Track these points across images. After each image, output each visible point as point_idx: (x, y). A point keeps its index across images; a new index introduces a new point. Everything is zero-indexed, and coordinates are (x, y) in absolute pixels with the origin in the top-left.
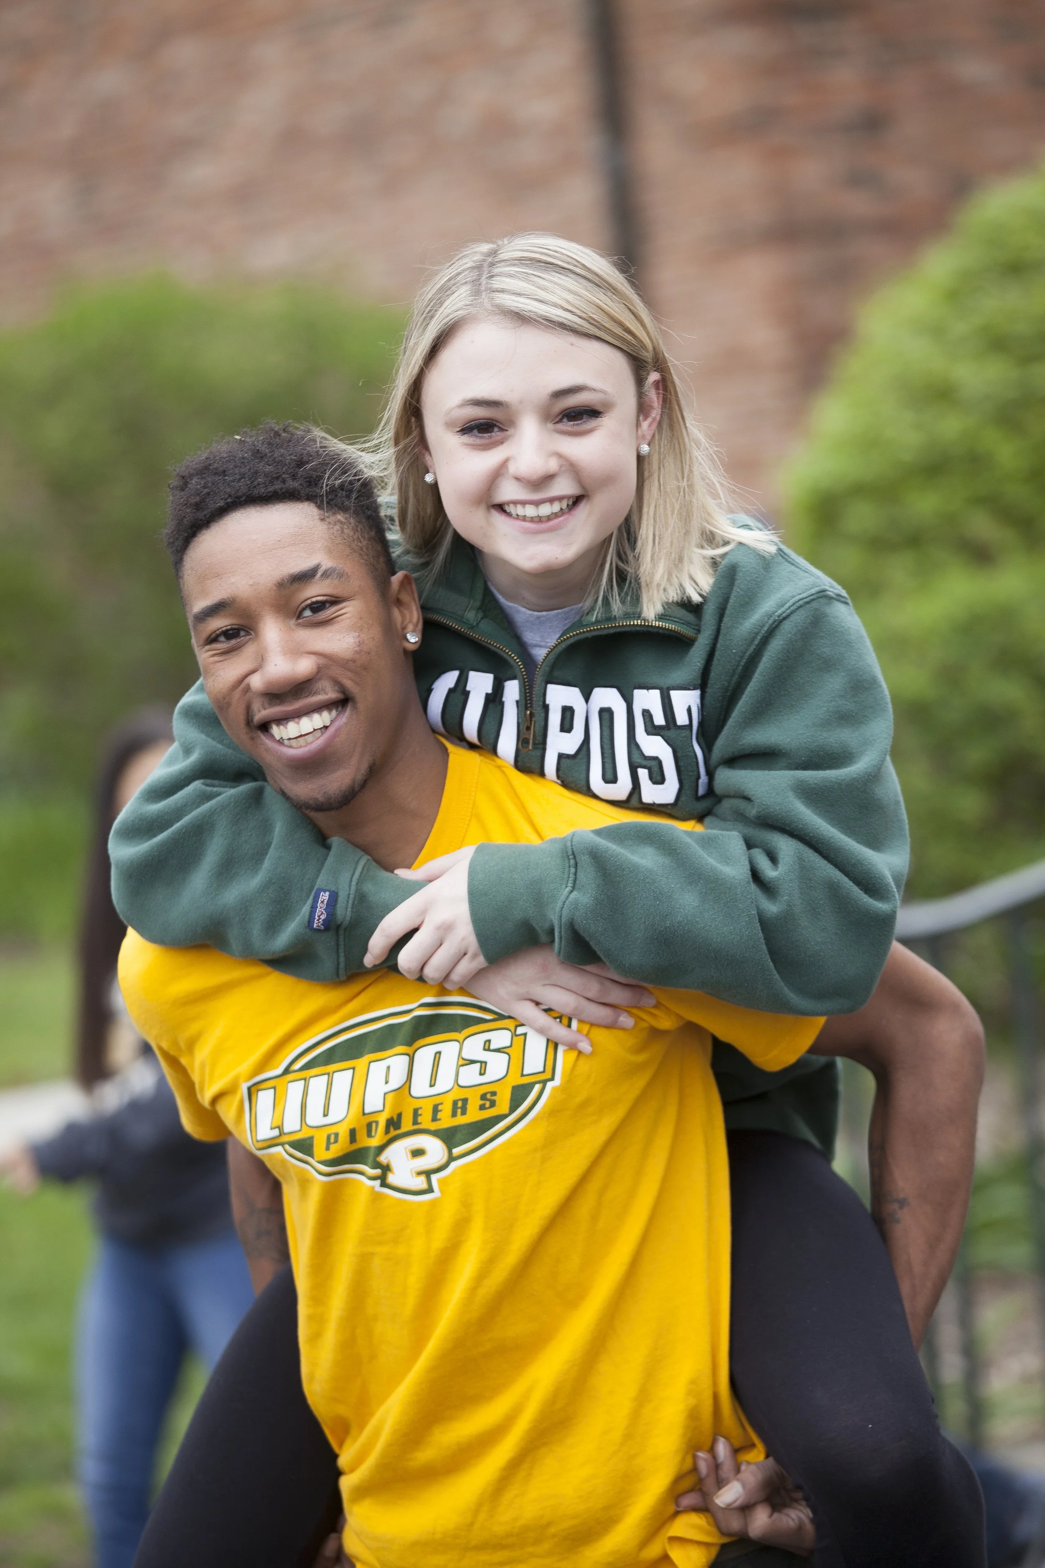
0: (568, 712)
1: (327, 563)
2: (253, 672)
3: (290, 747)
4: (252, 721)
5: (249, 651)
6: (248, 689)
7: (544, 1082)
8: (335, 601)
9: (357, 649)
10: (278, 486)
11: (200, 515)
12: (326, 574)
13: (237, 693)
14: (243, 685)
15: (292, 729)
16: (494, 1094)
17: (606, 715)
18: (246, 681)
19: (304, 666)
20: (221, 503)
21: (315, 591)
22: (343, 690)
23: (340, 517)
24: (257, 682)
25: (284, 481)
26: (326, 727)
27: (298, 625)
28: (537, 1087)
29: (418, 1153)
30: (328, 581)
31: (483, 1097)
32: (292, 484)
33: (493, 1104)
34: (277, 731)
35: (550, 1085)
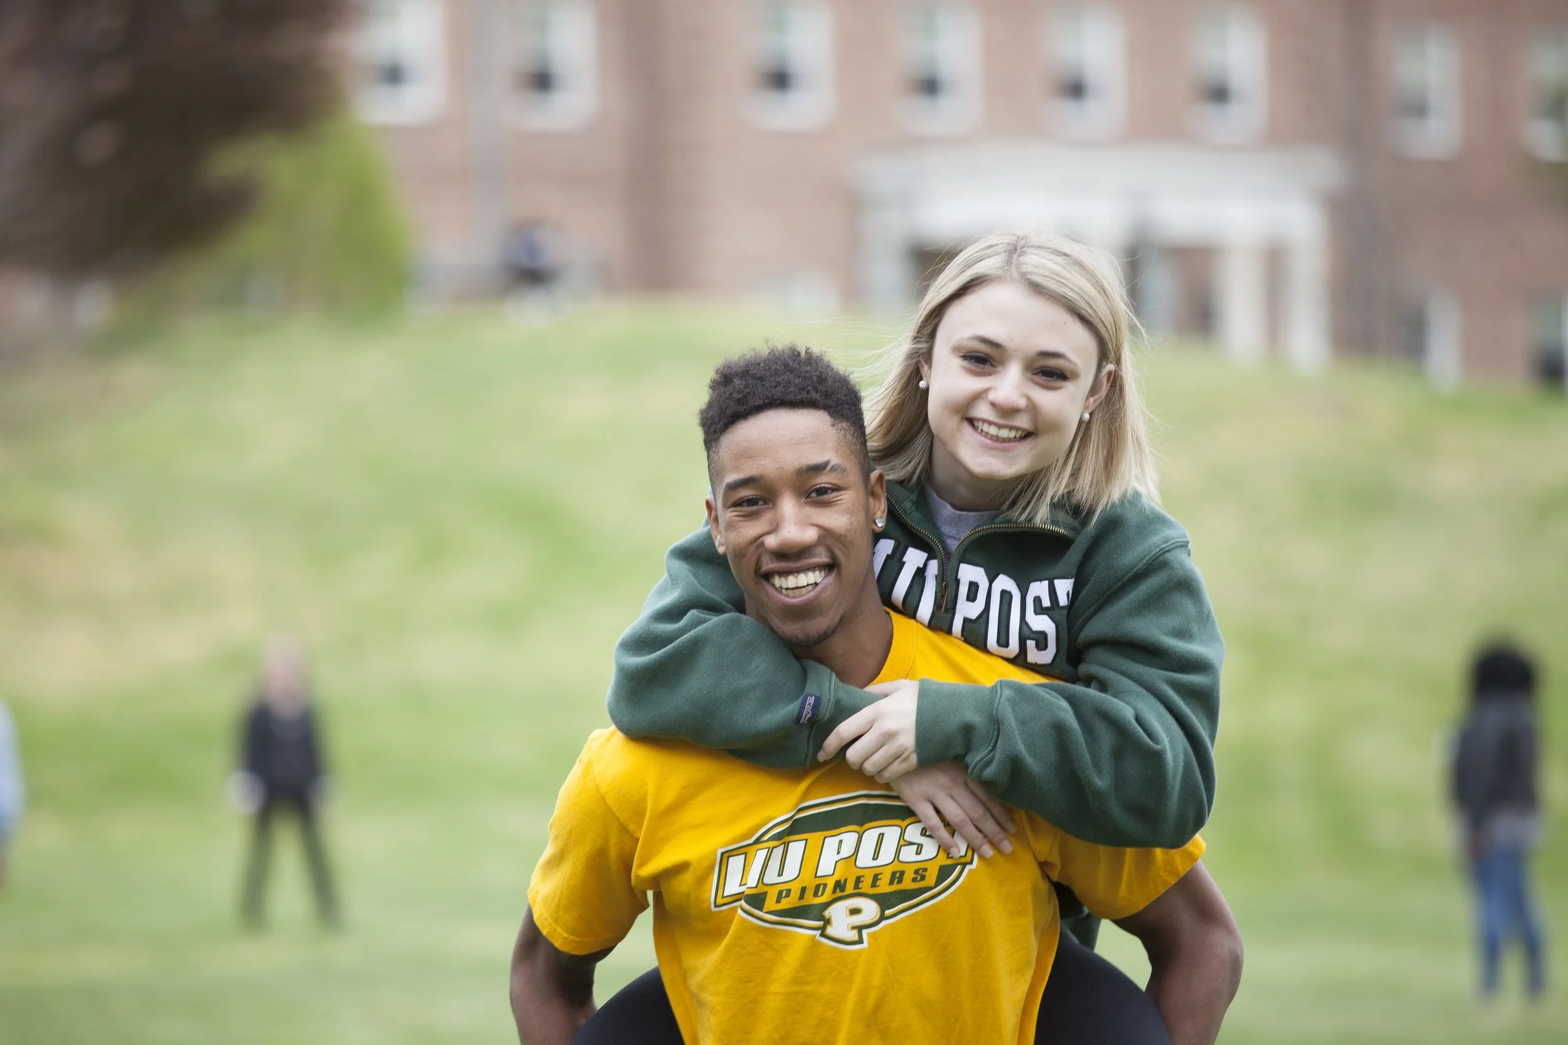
0: (973, 587)
1: (835, 460)
2: (768, 533)
3: (787, 596)
4: (760, 569)
5: (768, 516)
6: (762, 544)
7: (964, 865)
8: (837, 488)
9: (849, 528)
10: (804, 395)
11: (741, 408)
12: (833, 469)
13: (752, 548)
14: (758, 542)
15: (791, 581)
16: (925, 870)
17: (1006, 596)
18: (762, 539)
19: (810, 535)
20: (760, 403)
21: (823, 480)
22: (833, 556)
23: (844, 425)
24: (771, 541)
25: (808, 392)
26: (816, 584)
27: (807, 503)
28: (959, 868)
29: (855, 911)
30: (834, 474)
31: (916, 872)
32: (815, 396)
33: (923, 878)
34: (778, 581)
35: (968, 867)
